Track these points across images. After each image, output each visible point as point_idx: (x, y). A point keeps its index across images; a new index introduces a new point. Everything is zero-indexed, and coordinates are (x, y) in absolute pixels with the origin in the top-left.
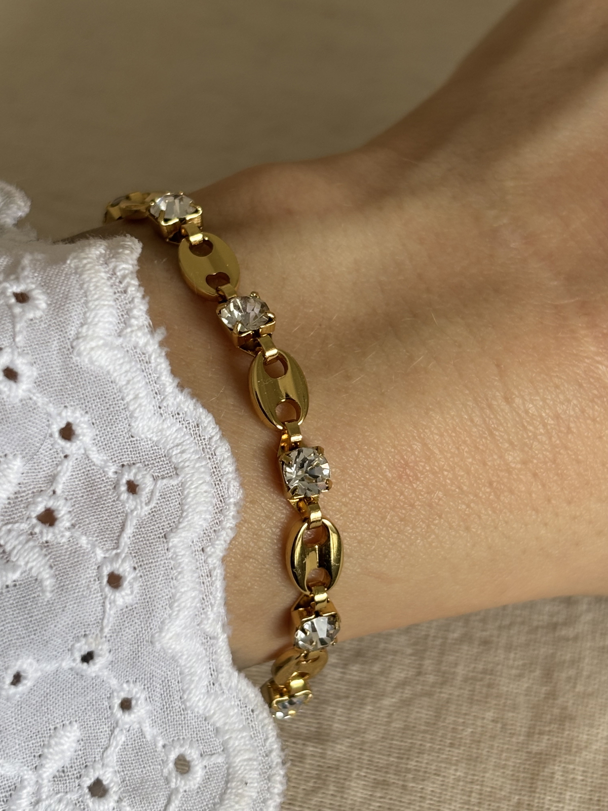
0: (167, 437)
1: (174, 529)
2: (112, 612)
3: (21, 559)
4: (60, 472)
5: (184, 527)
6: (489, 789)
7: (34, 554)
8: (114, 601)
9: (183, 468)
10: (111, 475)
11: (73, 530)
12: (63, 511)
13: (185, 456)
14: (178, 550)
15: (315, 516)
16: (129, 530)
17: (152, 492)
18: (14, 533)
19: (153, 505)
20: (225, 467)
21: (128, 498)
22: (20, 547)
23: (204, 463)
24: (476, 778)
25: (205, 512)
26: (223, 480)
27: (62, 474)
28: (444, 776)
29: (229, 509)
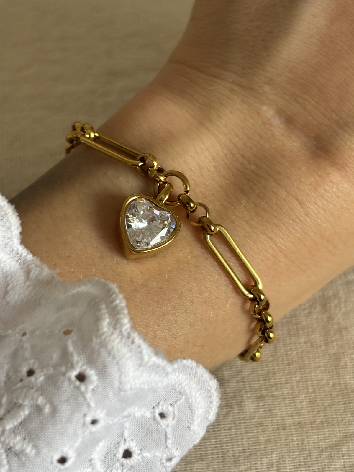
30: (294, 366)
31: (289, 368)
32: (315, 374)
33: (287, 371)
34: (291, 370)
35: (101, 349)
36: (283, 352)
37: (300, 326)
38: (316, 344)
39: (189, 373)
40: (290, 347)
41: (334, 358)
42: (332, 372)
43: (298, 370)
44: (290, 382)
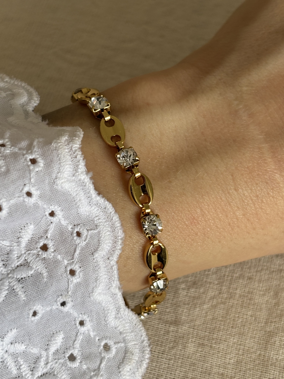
0: (93, 213)
1: (96, 250)
2: (72, 285)
3: (34, 265)
4: (49, 229)
5: (100, 250)
6: (247, 348)
7: (39, 263)
8: (73, 281)
9: (99, 225)
10: (70, 229)
11: (55, 253)
12: (50, 245)
13: (100, 221)
14: (98, 259)
15: (155, 242)
16: (78, 252)
17: (87, 236)
18: (31, 255)
19: (87, 241)
20: (117, 224)
21: (77, 239)
22: (33, 260)
23: (108, 223)
24: (242, 343)
25: (109, 243)
26: (116, 230)
27: (50, 230)
28: (229, 342)
29: (118, 242)
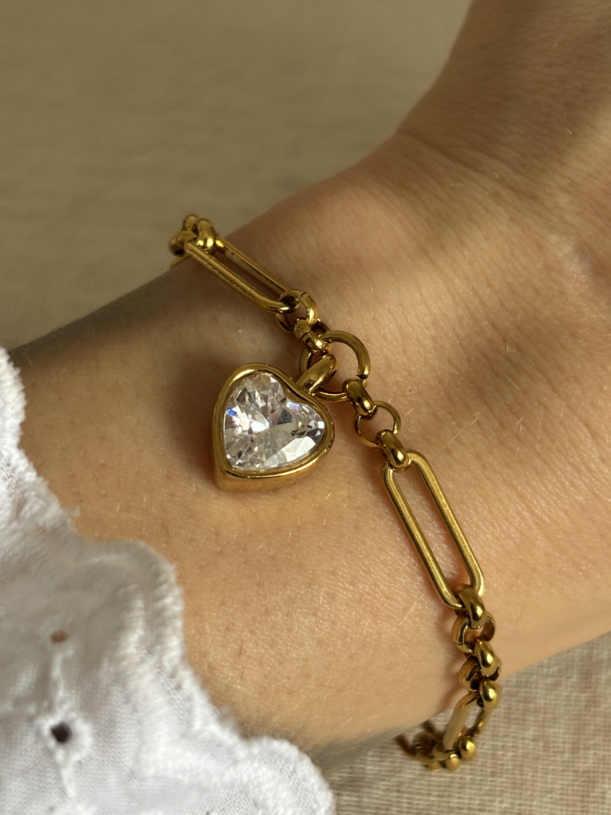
30: (504, 780)
31: (492, 781)
32: (539, 804)
33: (487, 788)
34: (495, 786)
35: (114, 686)
36: (488, 749)
37: (532, 705)
38: (554, 747)
39: (281, 766)
40: (504, 741)
41: (582, 779)
42: (573, 806)
43: (510, 790)
44: (488, 808)
